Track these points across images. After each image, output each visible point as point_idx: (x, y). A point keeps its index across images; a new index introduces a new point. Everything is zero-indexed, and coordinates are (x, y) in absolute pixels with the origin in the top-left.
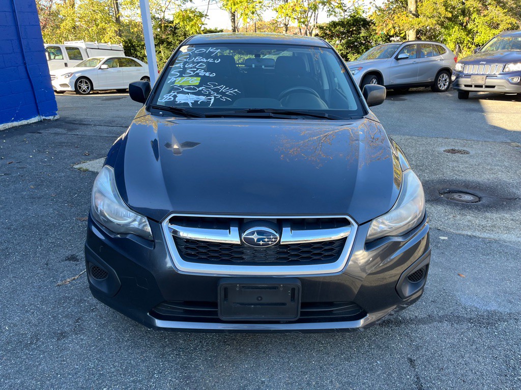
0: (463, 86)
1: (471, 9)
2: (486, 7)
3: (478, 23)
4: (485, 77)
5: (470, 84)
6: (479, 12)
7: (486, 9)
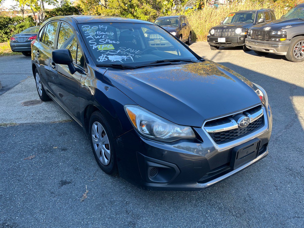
0: (151, 45)
1: (134, 5)
2: (142, 3)
3: (139, 12)
4: (160, 39)
5: (153, 44)
6: (138, 6)
7: (142, 5)
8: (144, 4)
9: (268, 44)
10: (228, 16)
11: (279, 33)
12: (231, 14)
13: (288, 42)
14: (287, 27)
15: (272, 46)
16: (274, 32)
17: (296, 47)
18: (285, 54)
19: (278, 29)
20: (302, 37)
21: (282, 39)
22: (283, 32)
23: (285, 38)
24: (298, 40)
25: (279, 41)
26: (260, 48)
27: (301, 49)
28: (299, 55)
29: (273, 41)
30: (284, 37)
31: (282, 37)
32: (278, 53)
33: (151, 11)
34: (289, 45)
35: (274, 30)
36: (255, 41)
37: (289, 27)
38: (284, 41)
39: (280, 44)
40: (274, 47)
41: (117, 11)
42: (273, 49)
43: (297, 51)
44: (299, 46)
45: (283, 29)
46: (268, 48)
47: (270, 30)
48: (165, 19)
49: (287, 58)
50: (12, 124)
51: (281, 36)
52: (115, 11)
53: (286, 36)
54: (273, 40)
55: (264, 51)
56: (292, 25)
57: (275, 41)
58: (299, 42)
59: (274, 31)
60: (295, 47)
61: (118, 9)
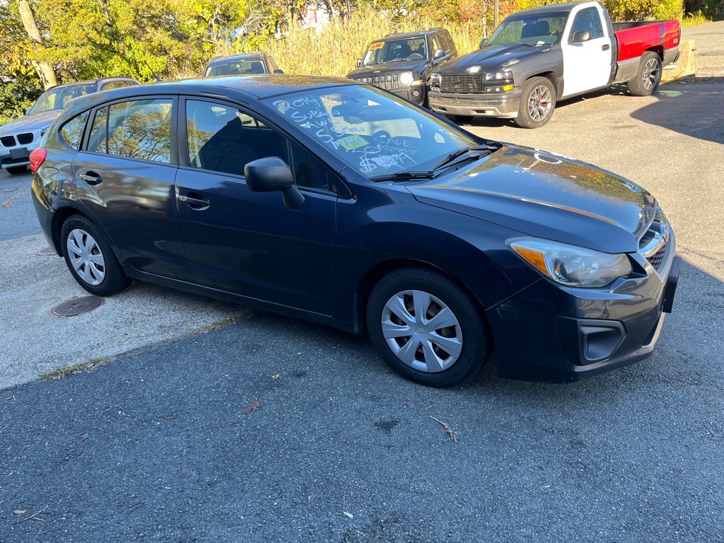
1: (122, 32)
2: (143, 28)
3: (137, 49)
7: (145, 31)
8: (148, 29)
9: (483, 100)
10: (370, 49)
11: (499, 76)
12: (375, 44)
13: (517, 91)
14: (511, 63)
15: (490, 103)
16: (489, 76)
17: (531, 100)
18: (514, 115)
19: (496, 68)
20: (539, 79)
21: (507, 88)
22: (507, 74)
23: (512, 85)
24: (533, 85)
25: (502, 91)
26: (467, 110)
27: (538, 102)
28: (538, 113)
29: (489, 93)
30: (509, 84)
31: (506, 84)
32: (503, 114)
33: (172, 46)
34: (519, 97)
35: (488, 72)
36: (454, 96)
37: (515, 62)
38: (510, 90)
39: (504, 97)
40: (495, 104)
41: (81, 50)
42: (492, 108)
43: (533, 106)
44: (536, 97)
45: (506, 68)
46: (484, 108)
47: (480, 71)
48: (230, 64)
49: (519, 123)
50: (99, 362)
51: (502, 83)
52: (77, 51)
53: (512, 82)
54: (488, 90)
55: (475, 113)
56: (518, 58)
57: (493, 91)
58: (535, 90)
59: (488, 74)
60: (529, 100)
61: (83, 45)
